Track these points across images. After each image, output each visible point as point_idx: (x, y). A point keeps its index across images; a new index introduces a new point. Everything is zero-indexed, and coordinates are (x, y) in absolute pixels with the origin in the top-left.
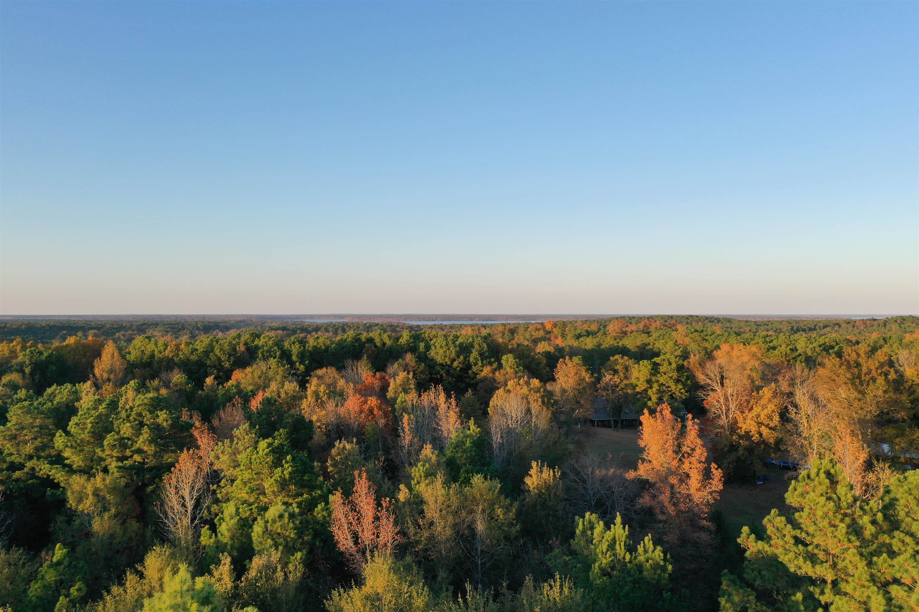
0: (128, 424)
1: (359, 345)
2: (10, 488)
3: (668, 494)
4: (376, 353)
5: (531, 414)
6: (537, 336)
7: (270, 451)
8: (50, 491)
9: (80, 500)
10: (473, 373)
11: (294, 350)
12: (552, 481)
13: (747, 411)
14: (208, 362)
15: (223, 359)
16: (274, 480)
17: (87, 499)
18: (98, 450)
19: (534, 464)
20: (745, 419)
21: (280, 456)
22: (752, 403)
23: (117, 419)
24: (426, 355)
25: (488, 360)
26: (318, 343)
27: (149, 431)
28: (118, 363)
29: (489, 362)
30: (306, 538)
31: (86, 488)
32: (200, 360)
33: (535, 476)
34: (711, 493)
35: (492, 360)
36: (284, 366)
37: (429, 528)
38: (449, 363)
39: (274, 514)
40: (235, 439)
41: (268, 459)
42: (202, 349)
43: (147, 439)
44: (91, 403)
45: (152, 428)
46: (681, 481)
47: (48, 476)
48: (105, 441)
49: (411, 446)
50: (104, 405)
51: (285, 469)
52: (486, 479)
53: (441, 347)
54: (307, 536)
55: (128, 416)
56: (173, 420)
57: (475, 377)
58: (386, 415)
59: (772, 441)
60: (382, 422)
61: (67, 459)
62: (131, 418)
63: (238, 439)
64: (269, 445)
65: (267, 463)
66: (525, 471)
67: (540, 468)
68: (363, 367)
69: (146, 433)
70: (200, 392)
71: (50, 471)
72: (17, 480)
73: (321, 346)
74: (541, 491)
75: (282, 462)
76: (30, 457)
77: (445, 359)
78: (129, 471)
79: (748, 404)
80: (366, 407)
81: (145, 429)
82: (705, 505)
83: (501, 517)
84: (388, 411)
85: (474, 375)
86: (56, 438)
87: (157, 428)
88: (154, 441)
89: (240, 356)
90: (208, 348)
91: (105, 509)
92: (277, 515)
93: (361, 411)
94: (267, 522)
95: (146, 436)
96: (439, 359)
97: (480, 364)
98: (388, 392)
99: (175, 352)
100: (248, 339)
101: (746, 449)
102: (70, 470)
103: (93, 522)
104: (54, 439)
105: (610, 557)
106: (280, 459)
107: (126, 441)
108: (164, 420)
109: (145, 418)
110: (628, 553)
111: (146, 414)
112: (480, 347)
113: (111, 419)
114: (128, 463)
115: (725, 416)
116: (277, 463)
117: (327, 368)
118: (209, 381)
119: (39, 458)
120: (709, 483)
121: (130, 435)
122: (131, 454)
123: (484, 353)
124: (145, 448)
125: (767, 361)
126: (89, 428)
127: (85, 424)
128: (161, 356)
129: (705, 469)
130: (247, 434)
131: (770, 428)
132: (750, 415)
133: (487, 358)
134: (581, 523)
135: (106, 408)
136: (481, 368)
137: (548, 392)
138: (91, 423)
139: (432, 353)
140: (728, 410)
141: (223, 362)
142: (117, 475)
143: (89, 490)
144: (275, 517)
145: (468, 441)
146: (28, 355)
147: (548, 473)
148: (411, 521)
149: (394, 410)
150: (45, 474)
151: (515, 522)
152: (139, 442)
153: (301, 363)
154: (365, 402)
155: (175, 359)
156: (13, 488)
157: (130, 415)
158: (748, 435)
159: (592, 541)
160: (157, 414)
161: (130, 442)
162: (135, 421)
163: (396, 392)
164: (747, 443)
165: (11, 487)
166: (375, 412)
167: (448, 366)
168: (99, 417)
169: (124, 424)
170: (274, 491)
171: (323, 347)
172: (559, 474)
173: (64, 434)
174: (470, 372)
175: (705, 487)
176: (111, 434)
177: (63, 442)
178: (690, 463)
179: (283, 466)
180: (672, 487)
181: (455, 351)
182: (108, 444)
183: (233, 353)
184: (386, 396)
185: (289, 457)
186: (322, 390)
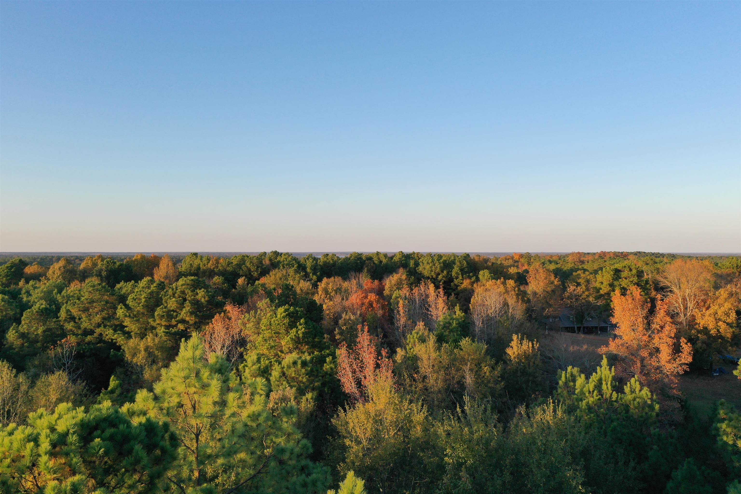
0: (174, 299)
1: (361, 262)
2: (83, 349)
3: (639, 364)
4: (374, 268)
5: (508, 306)
6: (507, 264)
7: (287, 315)
8: (113, 351)
9: (134, 355)
10: (455, 285)
11: (308, 264)
12: (530, 351)
13: (704, 309)
14: (241, 272)
15: (252, 270)
16: (290, 338)
17: (139, 354)
18: (150, 320)
19: (515, 337)
20: (703, 315)
21: (295, 319)
22: (708, 303)
23: (165, 296)
24: (415, 270)
25: (467, 274)
26: (327, 259)
27: (190, 305)
28: (172, 271)
29: (468, 276)
30: (316, 384)
31: (139, 345)
32: (235, 271)
33: (515, 348)
34: (681, 365)
35: (471, 274)
36: (300, 274)
37: (423, 381)
38: (434, 276)
39: (289, 361)
40: (259, 310)
41: (285, 321)
42: (236, 263)
43: (189, 311)
44: (145, 282)
45: (193, 303)
46: (651, 355)
47: (112, 340)
48: (156, 313)
49: (405, 327)
50: (155, 285)
51: (299, 329)
52: (473, 341)
53: (428, 263)
54: (317, 381)
55: (174, 294)
56: (209, 297)
57: (457, 289)
58: (383, 307)
59: (729, 335)
60: (380, 313)
61: (126, 327)
62: (176, 295)
63: (261, 310)
64: (286, 310)
65: (284, 324)
66: (507, 343)
67: (520, 341)
68: (363, 278)
69: (188, 307)
70: (234, 290)
71: (113, 336)
72: (89, 343)
73: (330, 261)
74: (521, 361)
75: (296, 325)
76: (99, 326)
77: (431, 273)
78: (174, 336)
79: (705, 303)
80: (366, 301)
81: (187, 303)
82: (675, 376)
83: (488, 374)
84: (385, 304)
85: (455, 287)
86: (118, 310)
87: (196, 304)
88: (194, 313)
89: (265, 268)
90: (241, 261)
91: (154, 362)
92: (291, 362)
93: (363, 304)
94: (284, 368)
95: (188, 309)
96: (426, 273)
97: (460, 277)
98: (384, 290)
99: (215, 265)
100: (272, 256)
101: (704, 342)
102: (128, 335)
103: (144, 372)
104: (117, 311)
105: (597, 396)
106: (295, 322)
107: (172, 312)
108: (202, 296)
109: (188, 295)
110: (614, 392)
111: (188, 292)
112: (460, 263)
113: (160, 296)
114: (173, 330)
115: (683, 315)
116: (292, 325)
117: (334, 278)
118: (241, 281)
119: (105, 326)
120: (679, 356)
121: (175, 307)
122: (176, 323)
123: (464, 268)
124: (187, 319)
125: (719, 272)
126: (143, 302)
127: (140, 299)
128: (205, 268)
129: (674, 344)
130: (268, 307)
131: (728, 324)
132: (708, 312)
133: (466, 273)
134: (563, 375)
135: (156, 286)
136: (462, 281)
137: (522, 291)
138: (145, 298)
139: (420, 268)
140: (686, 308)
141: (253, 272)
142: (164, 338)
143: (142, 346)
144: (290, 363)
145: (454, 323)
146: (105, 264)
147: (527, 344)
148: (407, 374)
149: (390, 304)
150: (110, 339)
151: (500, 379)
152: (182, 313)
153: (314, 274)
154: (366, 297)
155: (215, 270)
156: (86, 349)
157: (176, 293)
158: (706, 330)
159: (574, 391)
160: (197, 292)
161: (175, 314)
162: (179, 297)
163: (391, 290)
164: (705, 337)
165: (84, 347)
166: (374, 305)
167: (434, 279)
168: (151, 293)
169: (171, 299)
170: (289, 347)
171: (331, 262)
172: (538, 345)
173: (123, 307)
174: (452, 284)
175: (675, 360)
176: (160, 307)
177: (123, 312)
178: (660, 339)
179: (297, 328)
180: (642, 360)
181: (440, 266)
182: (158, 315)
183: (260, 265)
184: (383, 293)
185: (302, 321)
186: (331, 288)
